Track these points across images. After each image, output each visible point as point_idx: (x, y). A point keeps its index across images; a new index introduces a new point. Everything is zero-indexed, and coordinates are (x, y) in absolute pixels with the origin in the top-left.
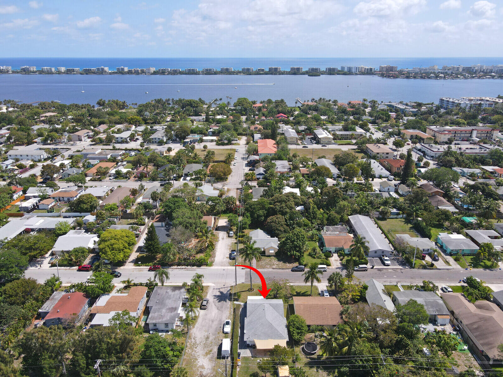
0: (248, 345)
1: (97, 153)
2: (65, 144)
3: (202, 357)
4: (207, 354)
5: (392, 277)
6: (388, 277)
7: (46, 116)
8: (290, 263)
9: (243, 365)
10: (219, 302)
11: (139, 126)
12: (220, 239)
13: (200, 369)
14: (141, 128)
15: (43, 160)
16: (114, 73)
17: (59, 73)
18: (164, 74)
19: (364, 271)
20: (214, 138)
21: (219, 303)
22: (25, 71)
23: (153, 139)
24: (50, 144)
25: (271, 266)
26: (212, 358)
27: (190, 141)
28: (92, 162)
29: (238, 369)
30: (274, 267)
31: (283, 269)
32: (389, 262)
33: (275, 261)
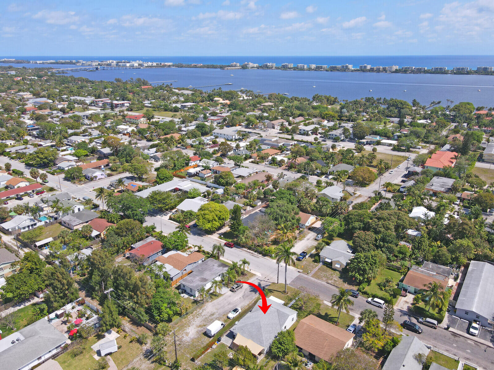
0: (234, 336)
1: (273, 140)
2: (261, 129)
3: (194, 326)
4: (200, 326)
5: (464, 350)
6: (458, 348)
7: (264, 105)
8: (350, 284)
9: (216, 350)
10: (251, 291)
11: (332, 121)
12: (306, 239)
13: (184, 334)
14: (331, 124)
15: (234, 140)
16: (356, 70)
17: (310, 69)
18: (406, 73)
19: (432, 327)
20: (395, 142)
21: (249, 292)
22: (284, 67)
23: (330, 135)
24: (250, 128)
25: (327, 279)
26: (200, 331)
27: (367, 142)
28: (263, 147)
29: (209, 350)
30: (330, 282)
31: (337, 287)
32: (476, 332)
33: (336, 276)
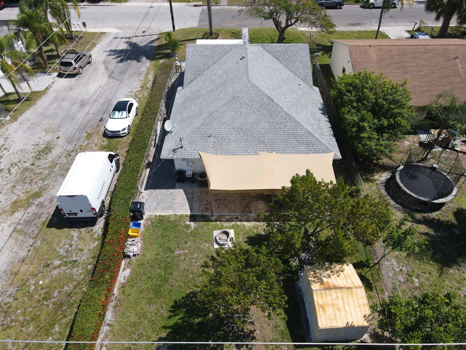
0: (182, 173)
21: (120, 64)
